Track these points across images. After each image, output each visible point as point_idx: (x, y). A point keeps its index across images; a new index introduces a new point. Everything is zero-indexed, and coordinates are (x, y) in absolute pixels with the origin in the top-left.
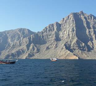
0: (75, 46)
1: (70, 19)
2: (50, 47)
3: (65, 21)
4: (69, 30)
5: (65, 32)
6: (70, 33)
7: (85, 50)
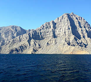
0: (74, 42)
1: (65, 18)
2: (49, 43)
3: (59, 20)
4: (65, 29)
5: (61, 30)
6: (66, 31)
7: (83, 46)
